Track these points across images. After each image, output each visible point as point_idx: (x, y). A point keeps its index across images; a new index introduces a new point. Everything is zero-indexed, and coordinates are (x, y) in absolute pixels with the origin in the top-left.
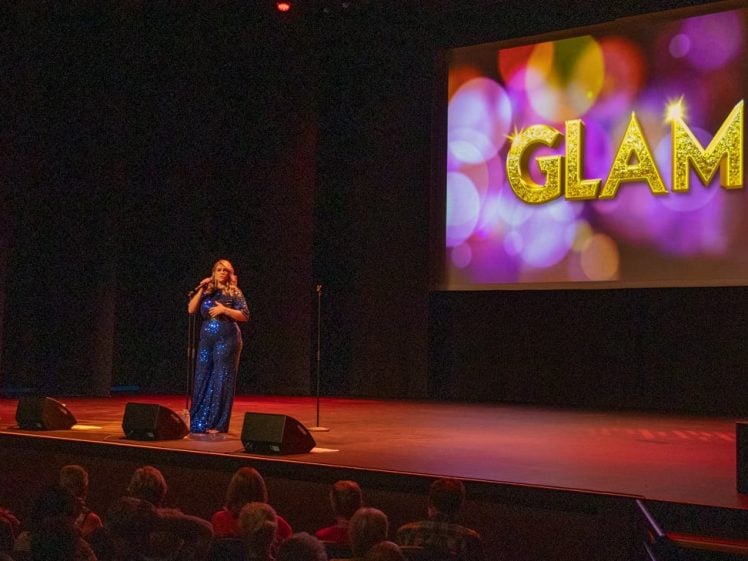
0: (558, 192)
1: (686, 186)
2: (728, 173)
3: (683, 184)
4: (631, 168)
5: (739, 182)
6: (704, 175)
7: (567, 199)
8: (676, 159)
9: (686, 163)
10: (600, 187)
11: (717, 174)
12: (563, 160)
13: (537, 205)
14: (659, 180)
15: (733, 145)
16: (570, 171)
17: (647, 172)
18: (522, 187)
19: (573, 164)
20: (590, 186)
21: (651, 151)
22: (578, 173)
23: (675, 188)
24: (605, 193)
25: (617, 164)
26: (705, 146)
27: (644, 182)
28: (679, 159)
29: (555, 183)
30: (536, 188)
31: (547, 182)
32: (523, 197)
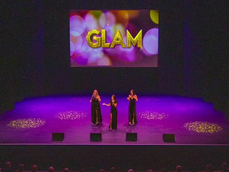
0: (100, 45)
1: (130, 46)
4: (117, 41)
5: (141, 46)
6: (134, 44)
7: (102, 47)
8: (127, 40)
9: (130, 41)
11: (136, 45)
12: (101, 39)
13: (94, 48)
14: (124, 44)
15: (140, 39)
16: (103, 41)
17: (121, 43)
18: (91, 44)
19: (104, 39)
20: (108, 45)
21: (122, 38)
22: (105, 41)
23: (127, 46)
24: (111, 46)
25: (114, 40)
26: (134, 38)
27: (121, 45)
29: (99, 43)
30: (94, 44)
31: (97, 43)
32: (91, 46)
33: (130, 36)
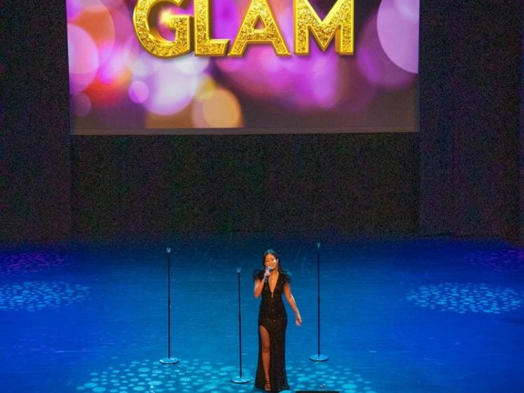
0: (188, 48)
1: (307, 51)
2: (342, 42)
3: (304, 49)
4: (259, 31)
5: (350, 49)
6: (321, 42)
7: (196, 55)
8: (297, 27)
9: (307, 31)
10: (229, 46)
11: (333, 42)
12: (192, 20)
13: (165, 58)
14: (283, 43)
15: (346, 19)
16: (199, 30)
17: (272, 36)
18: (151, 42)
19: (202, 23)
20: (219, 45)
21: (275, 17)
22: (207, 32)
23: (297, 51)
24: (233, 52)
25: (244, 27)
26: (322, 19)
27: (269, 45)
28: (300, 27)
29: (184, 39)
30: (166, 43)
31: (176, 38)
32: (152, 50)
33: (307, 8)
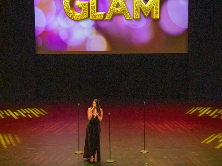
0: (87, 16)
1: (139, 17)
2: (154, 14)
3: (138, 17)
4: (117, 9)
5: (158, 17)
6: (145, 14)
7: (91, 19)
8: (135, 7)
9: (139, 9)
10: (105, 16)
11: (150, 14)
12: (89, 4)
13: (77, 21)
14: (128, 14)
15: (156, 4)
16: (92, 8)
17: (124, 11)
18: (71, 13)
19: (93, 6)
20: (101, 15)
21: (125, 2)
22: (95, 9)
23: (135, 18)
24: (107, 18)
25: (111, 7)
26: (146, 4)
27: (122, 15)
28: (136, 7)
29: (85, 12)
30: (77, 14)
31: (82, 12)
32: (71, 17)
